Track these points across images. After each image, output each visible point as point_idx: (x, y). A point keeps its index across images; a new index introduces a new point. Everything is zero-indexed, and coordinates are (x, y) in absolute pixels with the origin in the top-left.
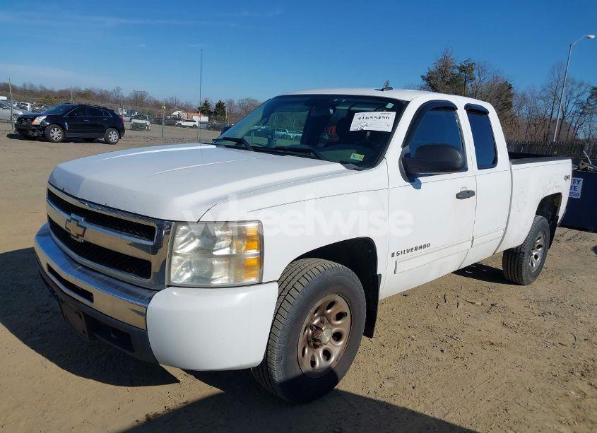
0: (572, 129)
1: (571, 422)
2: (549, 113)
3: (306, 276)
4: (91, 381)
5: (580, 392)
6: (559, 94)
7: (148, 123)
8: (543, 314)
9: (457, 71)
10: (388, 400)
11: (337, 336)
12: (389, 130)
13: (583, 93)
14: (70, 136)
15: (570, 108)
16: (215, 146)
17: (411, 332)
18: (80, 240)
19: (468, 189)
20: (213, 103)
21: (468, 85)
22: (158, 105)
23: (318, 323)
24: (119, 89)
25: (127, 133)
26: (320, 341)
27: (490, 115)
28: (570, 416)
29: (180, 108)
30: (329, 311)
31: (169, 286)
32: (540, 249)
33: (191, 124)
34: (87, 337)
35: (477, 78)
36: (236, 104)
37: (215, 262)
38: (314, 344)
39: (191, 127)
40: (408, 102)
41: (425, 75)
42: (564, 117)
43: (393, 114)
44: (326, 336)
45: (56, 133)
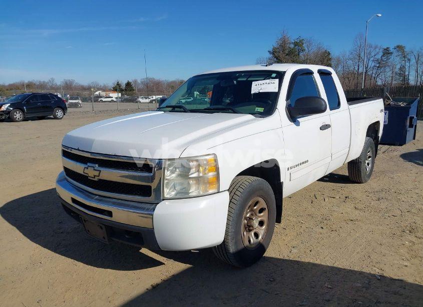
0: (373, 78)
1: (409, 259)
2: (356, 69)
3: (241, 186)
4: (109, 270)
5: (410, 241)
6: (362, 55)
7: (80, 102)
8: (379, 199)
9: (292, 46)
10: (297, 259)
11: (261, 223)
12: (276, 90)
13: (378, 53)
14: (29, 116)
15: (370, 64)
16: (163, 112)
17: (300, 219)
18: (96, 179)
19: (327, 124)
20: (123, 83)
21: (301, 54)
22: (84, 88)
23: (250, 216)
24: (53, 80)
25: (69, 110)
26: (253, 227)
27: (332, 75)
28: (408, 256)
29: (99, 89)
30: (255, 208)
31: (163, 200)
32: (370, 159)
33: (110, 99)
34: (107, 240)
35: (306, 49)
36: (139, 82)
37: (191, 182)
38: (249, 229)
39: (110, 102)
40: (285, 72)
41: (271, 50)
42: (366, 71)
43: (277, 81)
44: (256, 223)
45: (18, 115)
